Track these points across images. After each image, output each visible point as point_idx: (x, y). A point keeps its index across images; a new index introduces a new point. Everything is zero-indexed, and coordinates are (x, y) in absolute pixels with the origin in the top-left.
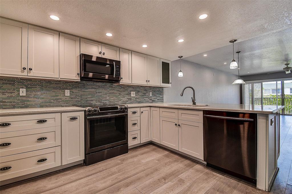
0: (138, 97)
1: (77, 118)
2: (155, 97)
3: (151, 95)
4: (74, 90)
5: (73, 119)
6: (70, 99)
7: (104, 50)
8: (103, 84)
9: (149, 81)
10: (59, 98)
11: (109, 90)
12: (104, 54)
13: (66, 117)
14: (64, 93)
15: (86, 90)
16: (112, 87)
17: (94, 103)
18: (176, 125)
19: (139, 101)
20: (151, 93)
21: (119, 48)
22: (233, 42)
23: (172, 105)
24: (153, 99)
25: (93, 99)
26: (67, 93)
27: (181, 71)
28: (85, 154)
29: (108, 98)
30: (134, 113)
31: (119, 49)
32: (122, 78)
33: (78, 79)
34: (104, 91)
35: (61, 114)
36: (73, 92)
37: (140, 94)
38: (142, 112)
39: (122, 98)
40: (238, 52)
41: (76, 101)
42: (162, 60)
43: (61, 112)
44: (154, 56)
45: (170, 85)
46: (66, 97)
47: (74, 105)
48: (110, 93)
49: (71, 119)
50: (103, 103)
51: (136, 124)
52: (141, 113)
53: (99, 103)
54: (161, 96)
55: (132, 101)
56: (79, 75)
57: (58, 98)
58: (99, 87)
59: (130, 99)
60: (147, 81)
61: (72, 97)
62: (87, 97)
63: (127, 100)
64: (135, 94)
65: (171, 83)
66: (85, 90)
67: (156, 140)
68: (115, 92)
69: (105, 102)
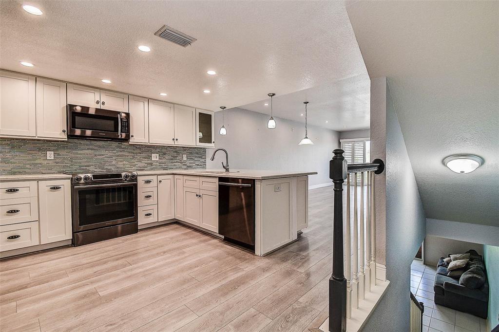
0: (164, 161)
1: (59, 188)
2: (192, 162)
3: (185, 159)
4: (60, 152)
5: (55, 188)
6: (55, 164)
7: (104, 98)
8: (106, 144)
9: (177, 140)
10: (38, 162)
11: (115, 151)
12: (103, 103)
13: (45, 186)
14: (46, 156)
15: (79, 152)
16: (120, 147)
17: (92, 169)
18: (197, 195)
19: (166, 166)
20: (185, 156)
21: (129, 95)
22: (272, 96)
23: (202, 172)
24: (188, 165)
25: (90, 164)
26: (50, 155)
27: (223, 127)
28: (73, 233)
29: (114, 163)
30: (148, 182)
31: (129, 97)
32: (132, 136)
33: (64, 137)
34: (108, 153)
35: (38, 182)
36: (59, 155)
37: (167, 157)
38: (160, 182)
39: (136, 163)
40: (306, 103)
41: (64, 167)
42: (198, 111)
43: (38, 180)
44: (185, 106)
45: (212, 145)
46: (48, 162)
47: (60, 173)
48: (118, 156)
49: (52, 188)
50: (106, 169)
51: (150, 196)
52: (158, 182)
53: (100, 170)
54: (203, 160)
55: (153, 167)
56: (66, 132)
57: (36, 162)
58: (100, 147)
59: (151, 164)
60: (173, 139)
61: (57, 161)
62: (80, 161)
63: (146, 165)
64: (158, 156)
65: (214, 142)
66: (77, 152)
67: (179, 217)
68: (127, 154)
69: (109, 168)
